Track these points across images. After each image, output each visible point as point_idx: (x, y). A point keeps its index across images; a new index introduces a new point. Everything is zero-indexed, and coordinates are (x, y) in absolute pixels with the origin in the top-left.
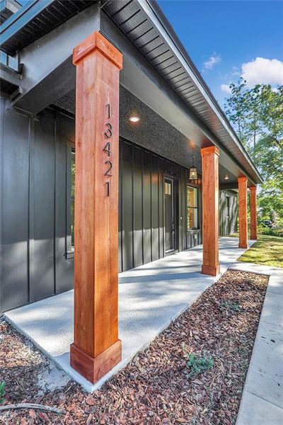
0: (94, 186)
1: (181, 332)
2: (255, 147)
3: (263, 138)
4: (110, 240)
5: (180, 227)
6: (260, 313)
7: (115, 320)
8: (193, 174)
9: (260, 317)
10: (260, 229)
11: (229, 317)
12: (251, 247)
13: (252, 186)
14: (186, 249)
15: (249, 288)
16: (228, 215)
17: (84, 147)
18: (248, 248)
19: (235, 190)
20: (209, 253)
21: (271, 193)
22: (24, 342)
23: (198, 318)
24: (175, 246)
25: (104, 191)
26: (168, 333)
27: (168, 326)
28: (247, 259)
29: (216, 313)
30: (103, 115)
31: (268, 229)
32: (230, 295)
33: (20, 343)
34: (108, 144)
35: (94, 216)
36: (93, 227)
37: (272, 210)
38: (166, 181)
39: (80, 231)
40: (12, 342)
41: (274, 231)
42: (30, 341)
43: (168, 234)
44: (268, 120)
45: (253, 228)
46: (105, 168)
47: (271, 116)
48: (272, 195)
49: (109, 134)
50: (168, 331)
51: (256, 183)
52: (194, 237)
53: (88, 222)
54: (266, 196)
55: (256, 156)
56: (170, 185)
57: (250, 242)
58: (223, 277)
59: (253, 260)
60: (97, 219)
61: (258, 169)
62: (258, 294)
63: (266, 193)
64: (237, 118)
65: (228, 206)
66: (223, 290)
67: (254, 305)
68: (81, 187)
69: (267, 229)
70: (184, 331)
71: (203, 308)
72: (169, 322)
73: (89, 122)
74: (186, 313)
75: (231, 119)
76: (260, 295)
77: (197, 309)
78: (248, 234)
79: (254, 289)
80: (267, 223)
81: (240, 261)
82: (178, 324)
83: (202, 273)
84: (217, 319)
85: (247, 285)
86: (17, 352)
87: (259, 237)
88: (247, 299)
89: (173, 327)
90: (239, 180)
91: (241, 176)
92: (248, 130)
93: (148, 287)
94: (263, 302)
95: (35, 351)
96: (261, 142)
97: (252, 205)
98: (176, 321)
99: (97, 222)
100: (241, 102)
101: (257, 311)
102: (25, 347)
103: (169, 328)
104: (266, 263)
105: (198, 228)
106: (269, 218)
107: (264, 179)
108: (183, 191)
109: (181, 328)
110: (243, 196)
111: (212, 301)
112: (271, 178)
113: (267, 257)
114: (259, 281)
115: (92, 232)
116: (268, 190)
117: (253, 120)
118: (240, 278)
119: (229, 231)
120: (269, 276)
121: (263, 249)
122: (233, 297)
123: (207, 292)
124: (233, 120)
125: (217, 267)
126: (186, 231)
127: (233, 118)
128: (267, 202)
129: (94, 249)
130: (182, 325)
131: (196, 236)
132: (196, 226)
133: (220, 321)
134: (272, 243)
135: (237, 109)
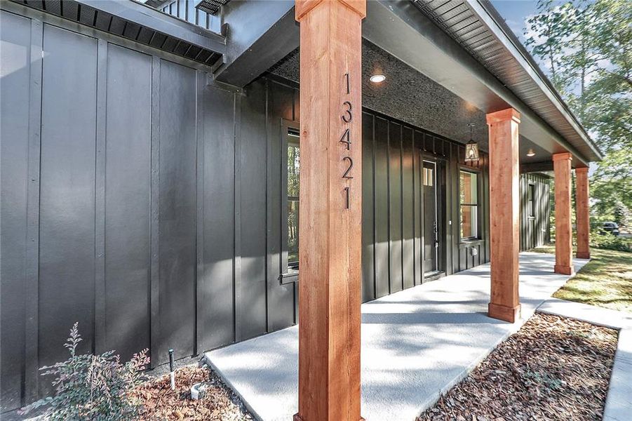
0: (328, 195)
1: (457, 414)
2: (584, 95)
3: (600, 78)
4: (350, 272)
5: (448, 237)
6: (604, 400)
7: (356, 388)
8: (471, 152)
9: (603, 407)
10: (595, 238)
11: (542, 400)
12: (580, 272)
13: (580, 166)
14: (458, 271)
15: (579, 349)
16: (533, 215)
17: (312, 138)
18: (573, 274)
19: (546, 173)
20: (501, 283)
21: (616, 174)
22: (231, 399)
23: (485, 394)
24: (440, 266)
25: (341, 201)
26: (436, 414)
27: (435, 401)
28: (570, 295)
29: (517, 390)
30: (340, 90)
31: (613, 237)
32: (543, 360)
33: (227, 399)
34: (347, 132)
35: (328, 238)
36: (326, 255)
37: (620, 203)
38: (426, 165)
39: (307, 257)
40: (217, 397)
41: (624, 243)
42: (239, 397)
43: (428, 247)
44: (611, 46)
45: (582, 238)
46: (342, 167)
47: (617, 40)
48: (619, 177)
49: (347, 117)
50: (435, 410)
51: (588, 160)
52: (471, 253)
53: (320, 246)
54: (606, 179)
55: (586, 111)
56: (431, 170)
57: (576, 263)
58: (526, 324)
59: (584, 298)
60: (332, 241)
61: (589, 133)
62: (598, 364)
63: (607, 173)
64: (548, 48)
65: (533, 200)
66: (527, 348)
67: (591, 383)
68: (308, 195)
69: (609, 238)
70: (463, 414)
71: (493, 378)
72: (436, 396)
73: (320, 103)
74: (463, 384)
75: (535, 52)
76: (602, 366)
77: (483, 377)
78: (573, 250)
79: (589, 352)
80: (608, 228)
81: (559, 297)
82: (452, 400)
83: (489, 315)
84: (519, 399)
85: (574, 343)
86: (223, 411)
87: (594, 254)
88: (575, 370)
89: (443, 405)
90: (556, 158)
91: (560, 151)
92: (569, 67)
93: (399, 333)
94: (609, 380)
95: (245, 413)
96: (597, 85)
97: (579, 198)
98: (448, 395)
99: (332, 247)
100: (555, 20)
101: (598, 395)
102: (232, 405)
103: (436, 406)
104: (612, 305)
105: (479, 238)
106: (613, 218)
107: (603, 149)
108: (454, 179)
109: (456, 408)
110: (564, 184)
111: (509, 367)
112: (617, 147)
113: (613, 294)
114: (599, 338)
115: (325, 260)
116: (611, 169)
117: (579, 49)
118: (559, 328)
119: (534, 241)
120: (619, 330)
121: (603, 278)
122: (547, 364)
123: (499, 351)
124: (539, 53)
125: (517, 308)
126: (458, 243)
127: (540, 50)
128: (609, 191)
129: (328, 285)
130: (458, 404)
131: (475, 252)
132: (475, 234)
133: (526, 405)
134: (621, 266)
135: (547, 33)
